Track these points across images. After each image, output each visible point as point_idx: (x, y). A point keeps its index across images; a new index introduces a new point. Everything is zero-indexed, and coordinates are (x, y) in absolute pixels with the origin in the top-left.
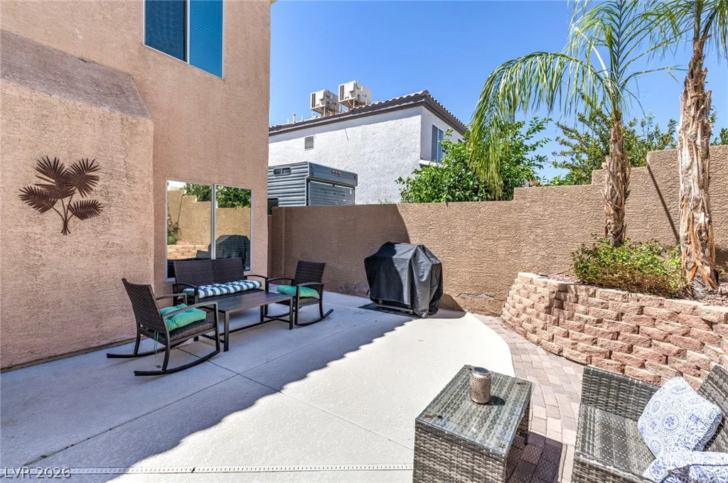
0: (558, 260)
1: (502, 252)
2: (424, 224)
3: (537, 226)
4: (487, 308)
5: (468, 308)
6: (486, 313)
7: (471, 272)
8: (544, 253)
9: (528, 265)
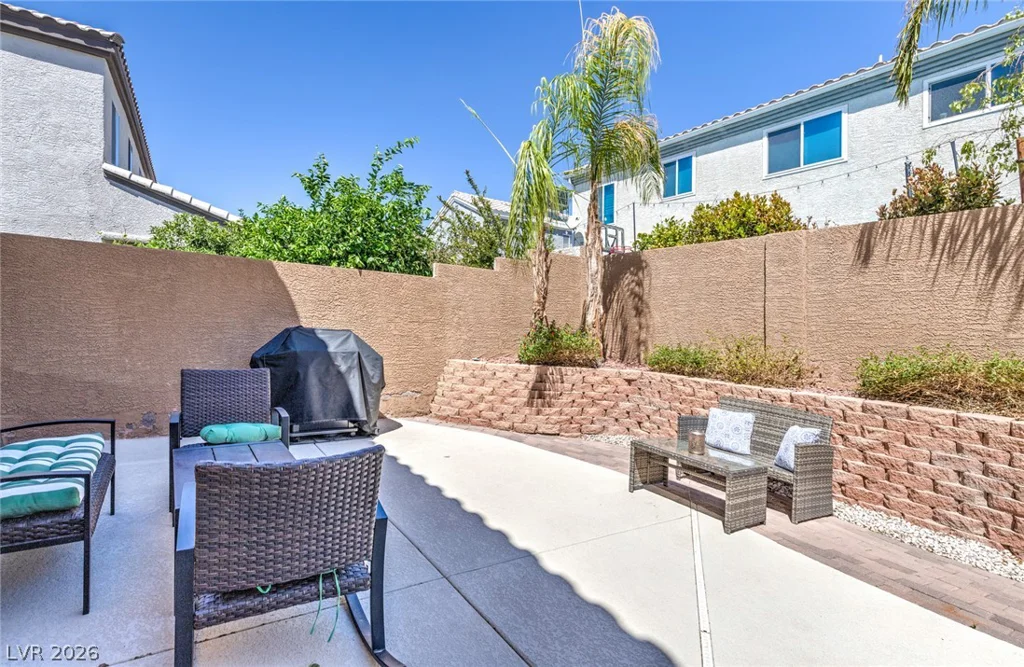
0: (478, 344)
1: (428, 337)
2: (325, 298)
3: (459, 308)
4: (413, 407)
5: (392, 412)
6: (413, 413)
7: (394, 364)
8: (465, 337)
9: (453, 351)
